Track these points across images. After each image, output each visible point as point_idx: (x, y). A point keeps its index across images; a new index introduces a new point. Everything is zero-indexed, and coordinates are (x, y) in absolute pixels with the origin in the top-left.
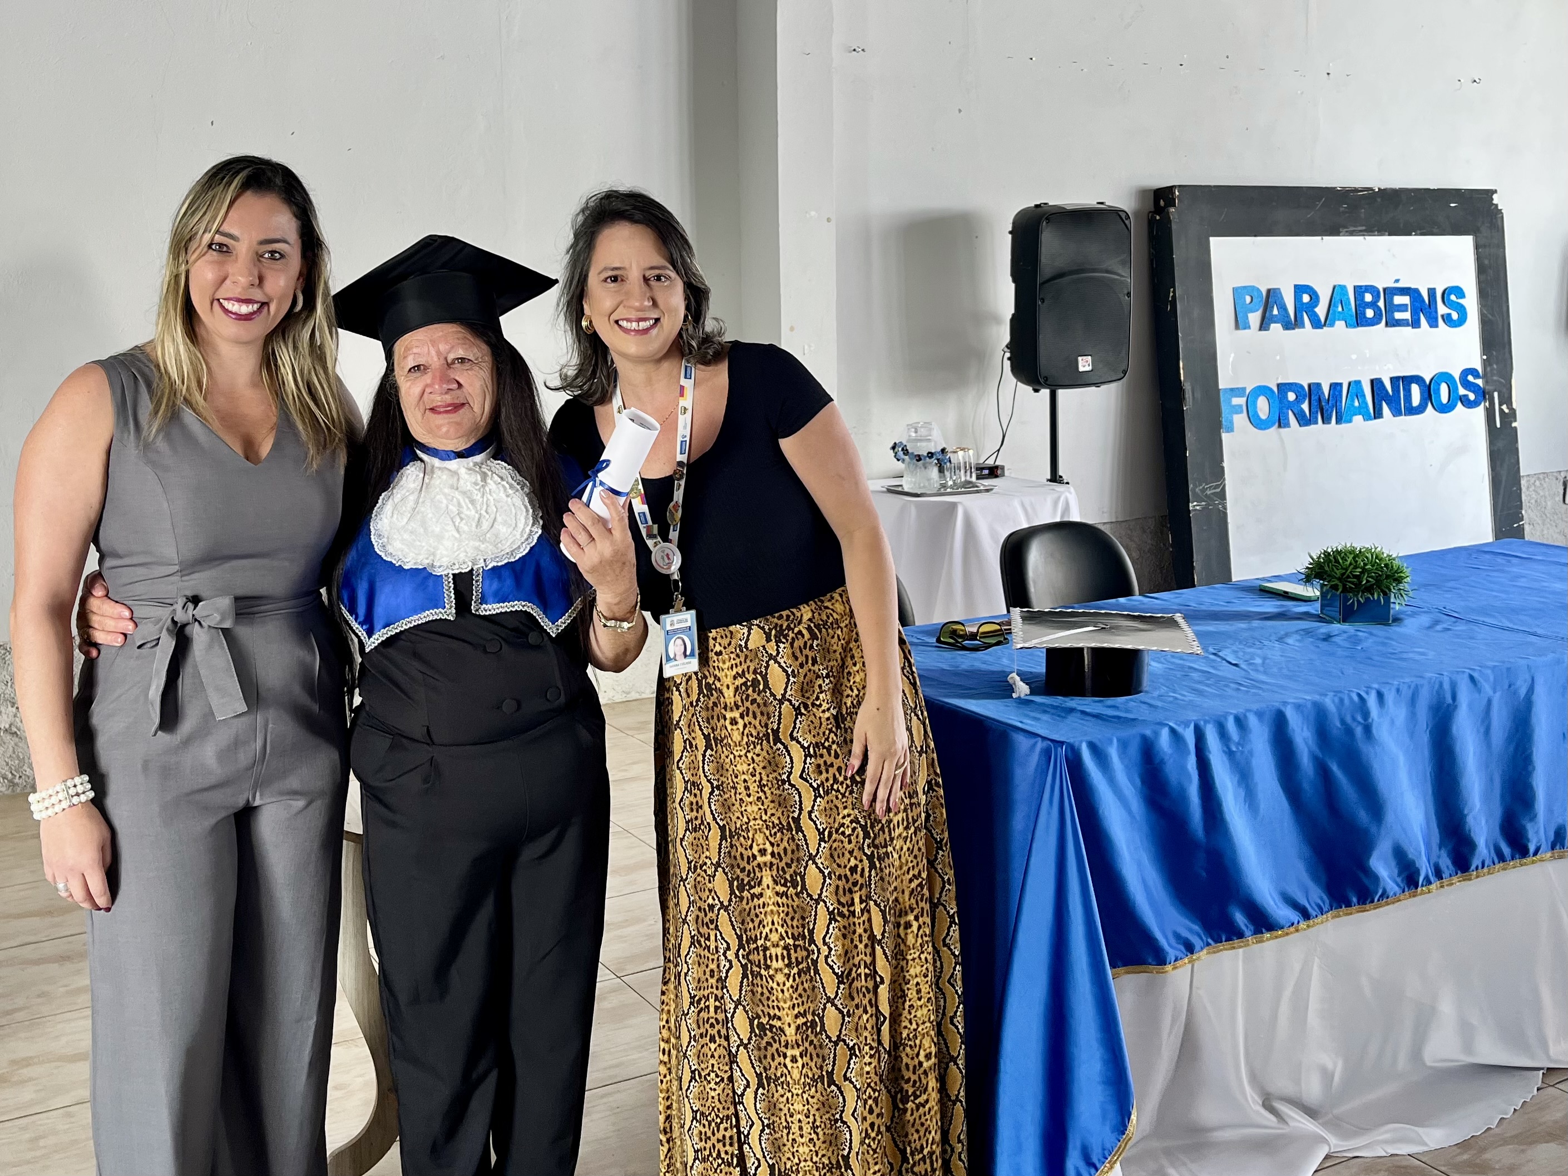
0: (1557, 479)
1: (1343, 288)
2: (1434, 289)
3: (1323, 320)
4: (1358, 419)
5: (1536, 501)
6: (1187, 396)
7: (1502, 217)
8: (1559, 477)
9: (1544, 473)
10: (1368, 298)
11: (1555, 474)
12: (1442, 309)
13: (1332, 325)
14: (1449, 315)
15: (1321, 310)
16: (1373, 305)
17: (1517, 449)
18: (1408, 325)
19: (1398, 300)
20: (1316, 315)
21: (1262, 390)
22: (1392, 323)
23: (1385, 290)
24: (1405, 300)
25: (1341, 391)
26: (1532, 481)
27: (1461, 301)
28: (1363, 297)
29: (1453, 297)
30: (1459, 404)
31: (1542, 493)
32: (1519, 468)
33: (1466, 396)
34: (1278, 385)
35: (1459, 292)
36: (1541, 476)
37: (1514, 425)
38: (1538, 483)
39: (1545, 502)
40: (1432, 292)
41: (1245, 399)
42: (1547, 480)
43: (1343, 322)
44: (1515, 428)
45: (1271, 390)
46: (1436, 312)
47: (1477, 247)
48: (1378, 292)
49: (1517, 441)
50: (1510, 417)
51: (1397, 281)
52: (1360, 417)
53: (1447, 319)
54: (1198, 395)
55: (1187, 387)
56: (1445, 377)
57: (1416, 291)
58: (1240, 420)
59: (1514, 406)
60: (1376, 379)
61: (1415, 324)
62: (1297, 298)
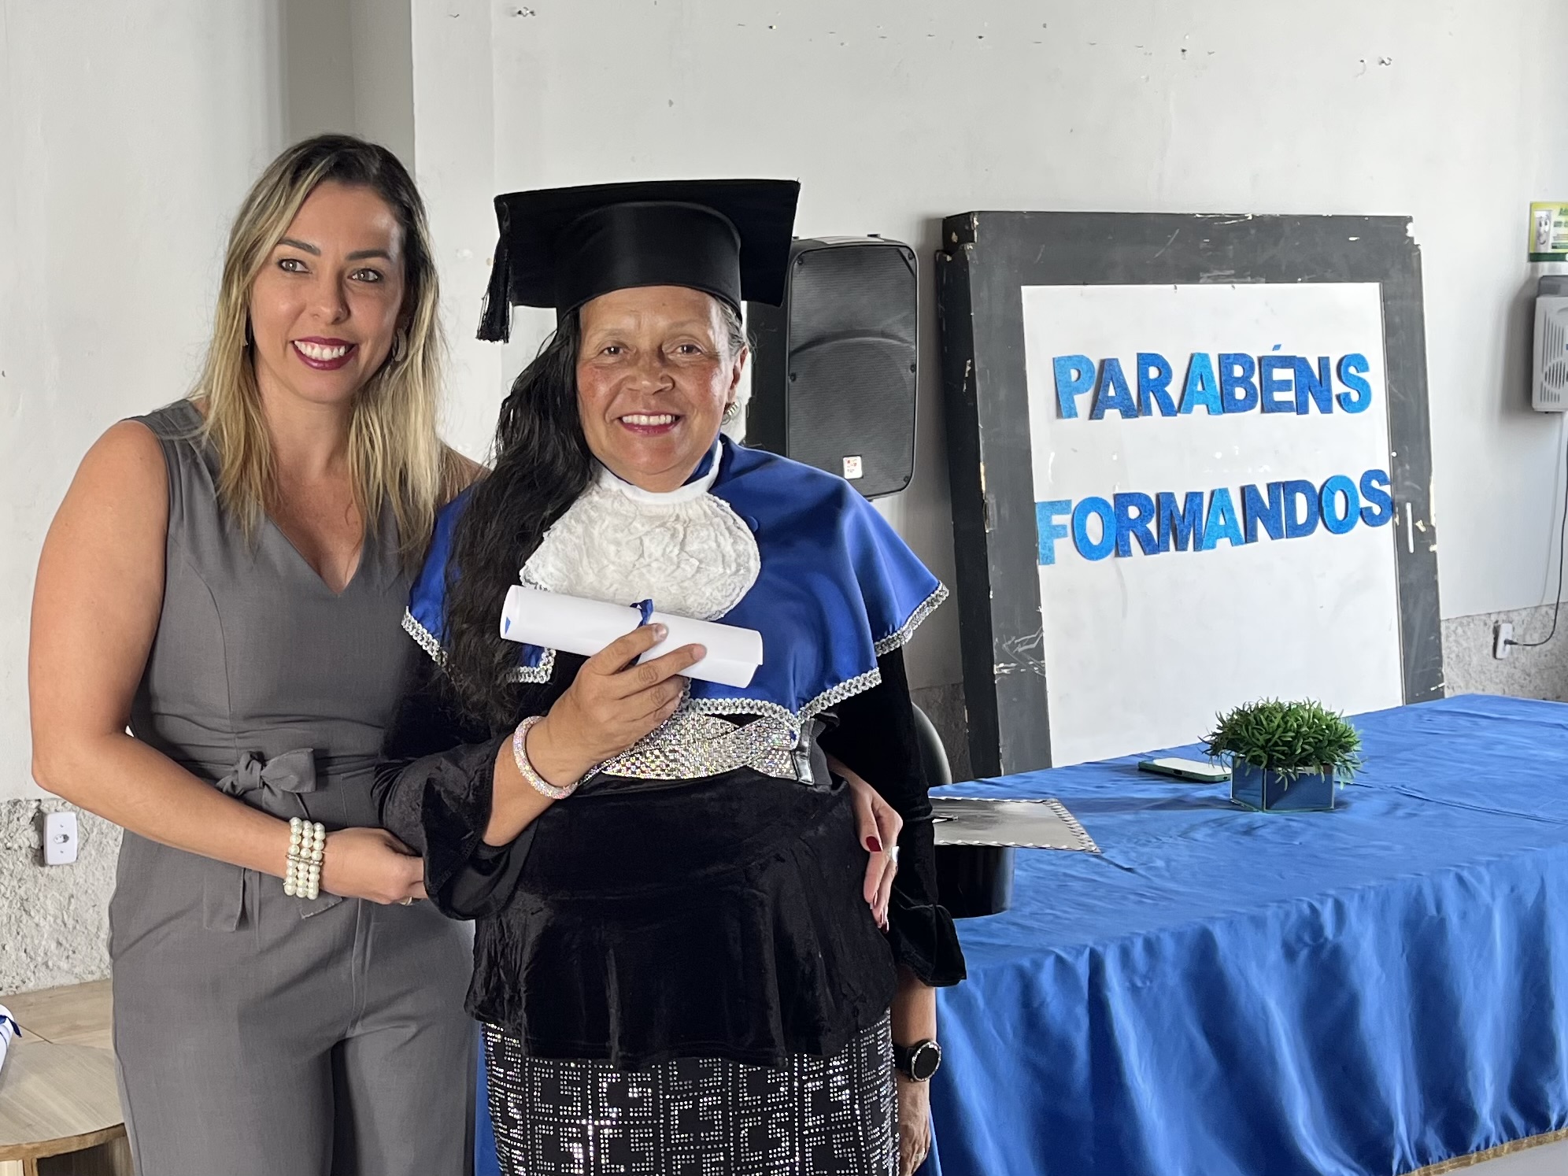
0: (1485, 624)
1: (1205, 357)
2: (1328, 358)
3: (1176, 403)
4: (1224, 543)
5: (1458, 656)
6: (990, 513)
7: (1419, 255)
8: (1488, 622)
9: (1468, 616)
10: (1238, 371)
11: (1483, 618)
12: (1337, 387)
13: (1189, 411)
14: (1347, 395)
15: (1174, 390)
16: (1245, 381)
17: (1436, 583)
18: (1291, 410)
19: (1281, 374)
20: (1167, 396)
21: (1093, 504)
22: (1270, 407)
23: (1260, 360)
24: (1287, 374)
25: (1201, 504)
26: (1453, 627)
27: (1362, 375)
28: (1232, 371)
29: (1352, 370)
30: (1360, 520)
31: (1465, 645)
32: (1438, 608)
33: (1369, 509)
34: (1116, 497)
35: (1360, 362)
36: (1465, 621)
37: (1432, 548)
38: (1460, 631)
39: (1470, 656)
40: (1323, 362)
41: (1069, 517)
42: (1472, 625)
43: (1204, 407)
44: (1434, 553)
45: (1105, 503)
46: (1329, 390)
47: (1385, 298)
48: (1252, 363)
49: (1435, 572)
50: (1426, 537)
51: (1277, 347)
52: (1227, 540)
53: (1343, 400)
54: (1005, 512)
55: (990, 500)
56: (1339, 482)
57: (1304, 361)
58: (1064, 547)
59: (1433, 523)
60: (1248, 486)
61: (1301, 408)
62: (1142, 373)
